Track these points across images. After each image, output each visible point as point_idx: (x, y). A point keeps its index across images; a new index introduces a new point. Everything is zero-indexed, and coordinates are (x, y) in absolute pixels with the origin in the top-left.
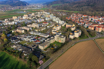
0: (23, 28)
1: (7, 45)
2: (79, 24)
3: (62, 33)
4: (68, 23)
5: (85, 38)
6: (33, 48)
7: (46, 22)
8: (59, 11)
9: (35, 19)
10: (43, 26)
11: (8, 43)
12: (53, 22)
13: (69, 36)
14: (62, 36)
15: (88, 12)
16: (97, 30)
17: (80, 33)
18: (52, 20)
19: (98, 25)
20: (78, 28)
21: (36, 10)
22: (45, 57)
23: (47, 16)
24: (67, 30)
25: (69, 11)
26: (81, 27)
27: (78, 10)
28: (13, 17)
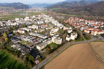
0: (23, 29)
1: (8, 44)
2: (75, 27)
3: (59, 35)
4: (65, 26)
5: (80, 40)
6: (31, 48)
7: (45, 24)
8: (58, 14)
9: (35, 21)
10: (42, 27)
11: (8, 42)
12: (51, 24)
13: (65, 38)
14: (59, 38)
15: (85, 16)
16: (92, 34)
17: (76, 35)
18: (50, 23)
19: (93, 29)
20: (74, 31)
21: (37, 13)
22: (41, 57)
23: (47, 19)
24: (64, 32)
25: (67, 15)
26: (78, 30)
27: (75, 14)
28: (16, 19)
